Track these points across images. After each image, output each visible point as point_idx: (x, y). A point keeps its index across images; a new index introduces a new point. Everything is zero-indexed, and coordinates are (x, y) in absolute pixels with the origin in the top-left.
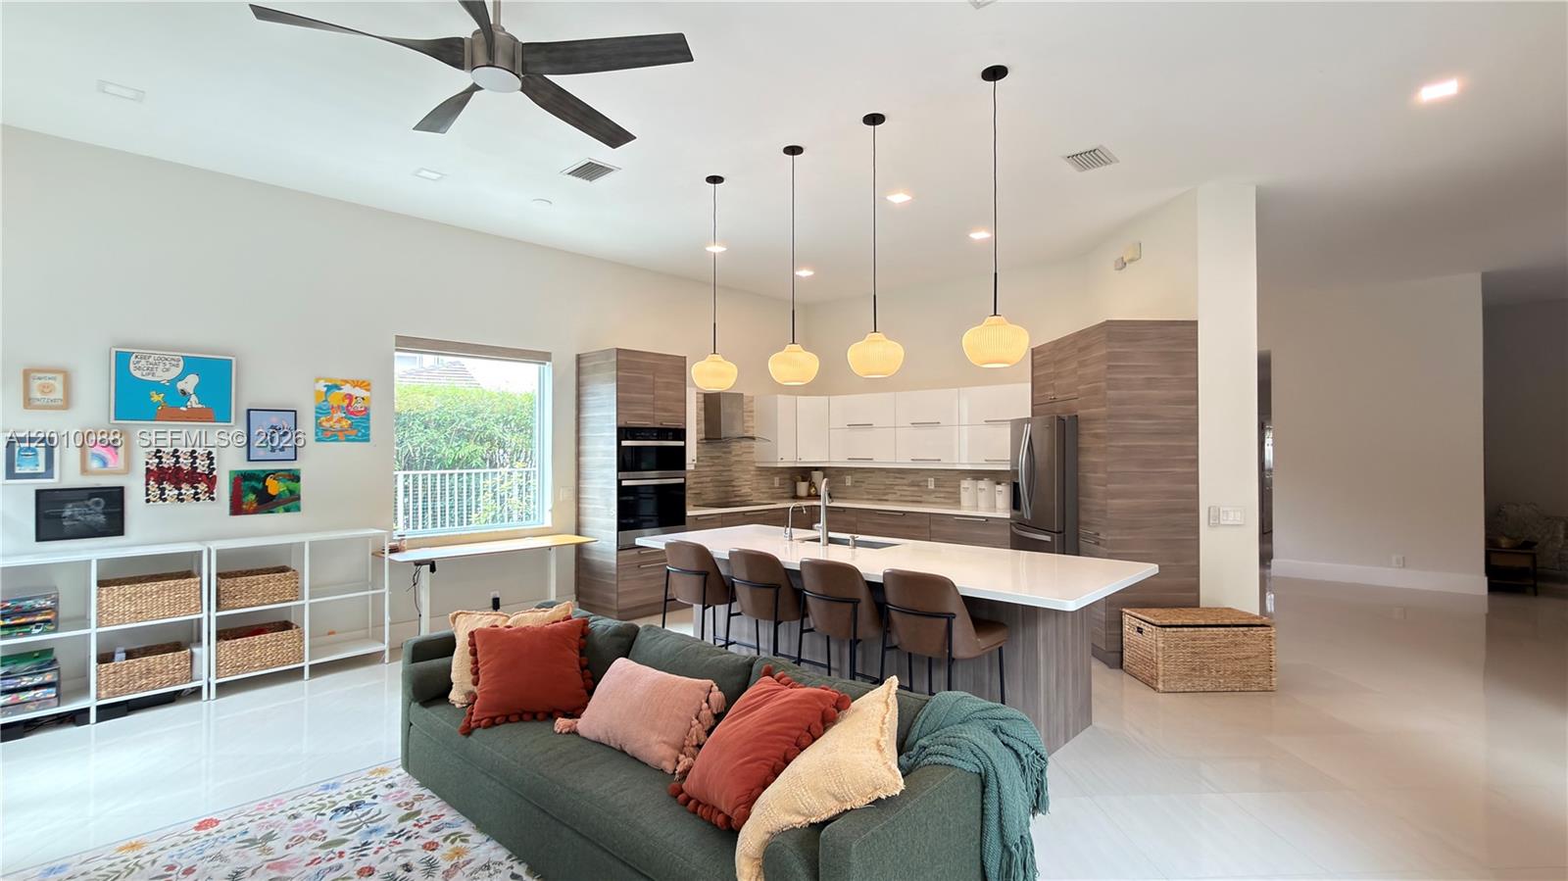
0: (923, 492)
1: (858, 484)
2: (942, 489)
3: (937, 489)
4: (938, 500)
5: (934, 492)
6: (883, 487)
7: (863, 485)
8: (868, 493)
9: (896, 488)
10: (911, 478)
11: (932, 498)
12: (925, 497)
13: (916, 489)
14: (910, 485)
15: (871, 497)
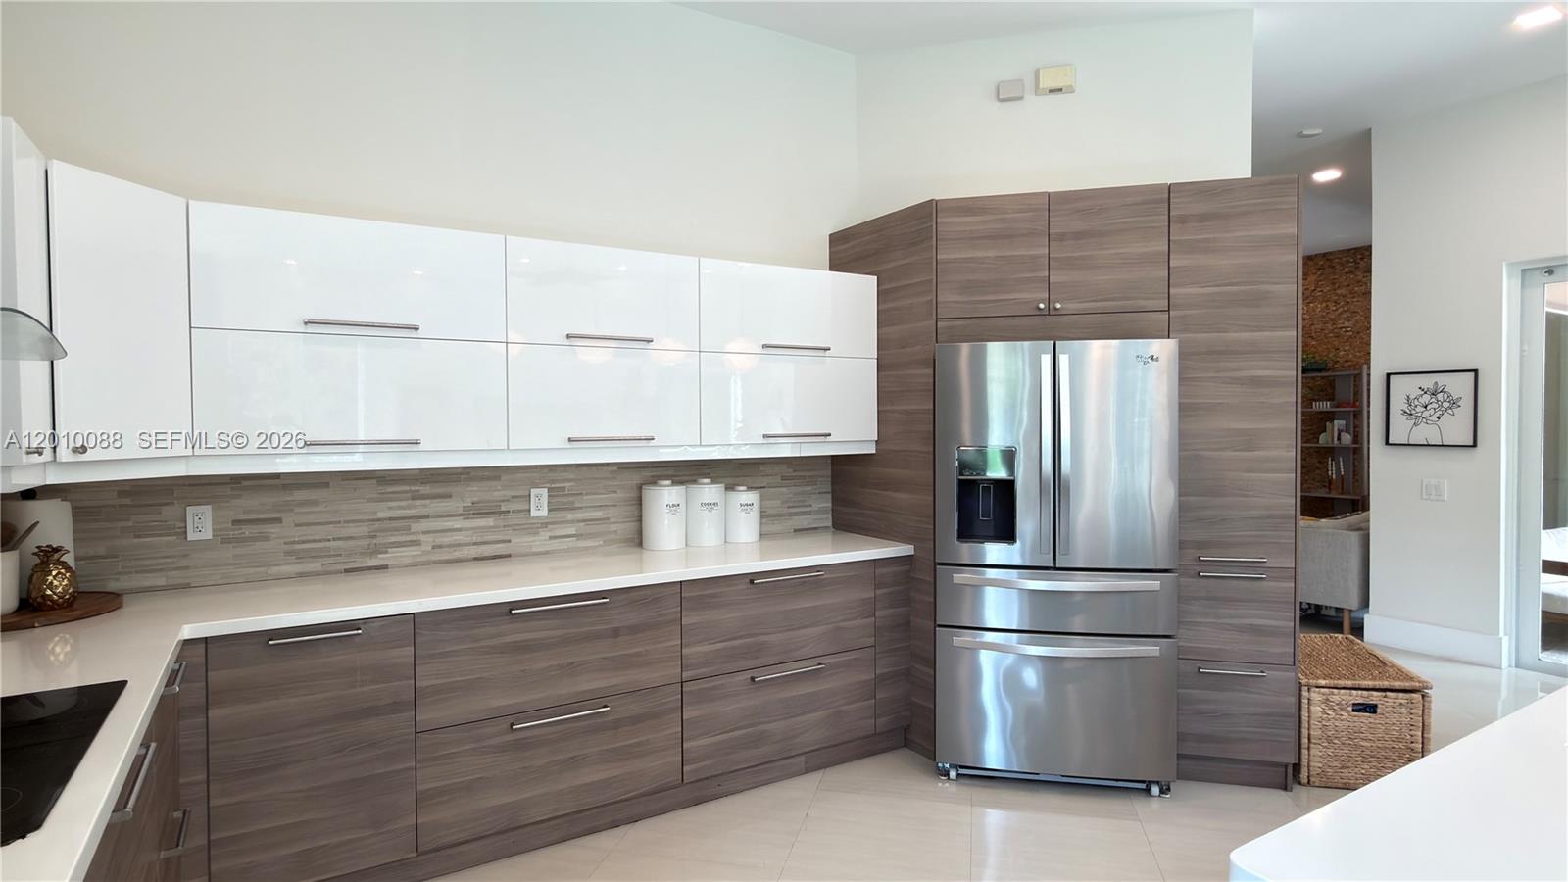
0: (515, 528)
1: (248, 531)
2: (570, 516)
3: (559, 515)
4: (555, 545)
5: (545, 524)
6: (364, 530)
7: (273, 530)
8: (301, 556)
9: (415, 527)
10: (474, 493)
11: (540, 541)
12: (520, 542)
13: (489, 522)
14: (466, 514)
15: (316, 566)
